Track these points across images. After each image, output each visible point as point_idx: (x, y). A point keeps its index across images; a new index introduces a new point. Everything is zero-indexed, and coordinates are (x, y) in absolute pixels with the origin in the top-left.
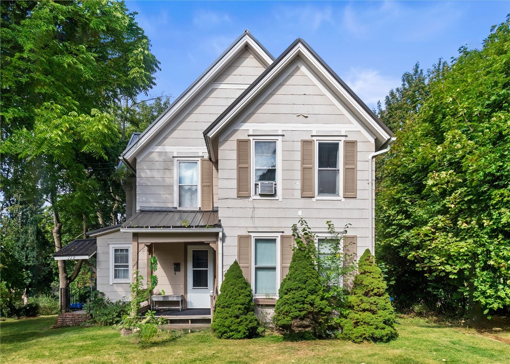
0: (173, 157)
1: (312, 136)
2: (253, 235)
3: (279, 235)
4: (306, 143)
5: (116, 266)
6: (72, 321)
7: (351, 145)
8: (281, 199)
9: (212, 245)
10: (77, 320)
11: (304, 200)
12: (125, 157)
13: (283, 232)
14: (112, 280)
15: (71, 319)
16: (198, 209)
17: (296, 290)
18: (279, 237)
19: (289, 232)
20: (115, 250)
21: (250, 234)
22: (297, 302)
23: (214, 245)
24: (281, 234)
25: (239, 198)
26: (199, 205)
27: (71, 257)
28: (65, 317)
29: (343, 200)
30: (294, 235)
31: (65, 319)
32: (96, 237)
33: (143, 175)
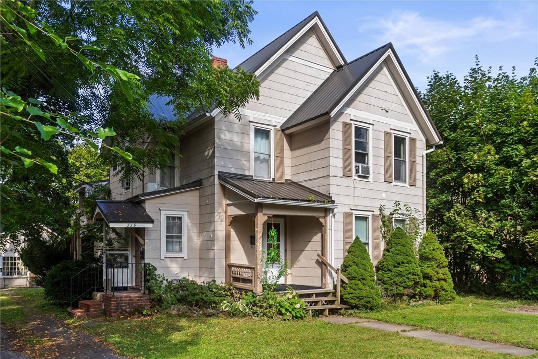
0: (250, 121)
1: (391, 129)
2: (354, 212)
3: (371, 213)
4: (388, 134)
5: (168, 237)
6: (129, 305)
7: (413, 140)
8: (372, 182)
9: (322, 220)
10: (135, 303)
11: (386, 184)
12: (211, 114)
13: (373, 211)
14: (164, 253)
15: (128, 303)
16: (272, 180)
17: (407, 263)
18: (371, 215)
19: (377, 212)
20: (167, 217)
21: (352, 211)
22: (410, 273)
23: (324, 220)
24: (372, 213)
25: (344, 177)
26: (272, 176)
27: (131, 224)
28: (121, 300)
29: (409, 187)
30: (380, 214)
31: (120, 303)
32: (144, 200)
33: (222, 136)
